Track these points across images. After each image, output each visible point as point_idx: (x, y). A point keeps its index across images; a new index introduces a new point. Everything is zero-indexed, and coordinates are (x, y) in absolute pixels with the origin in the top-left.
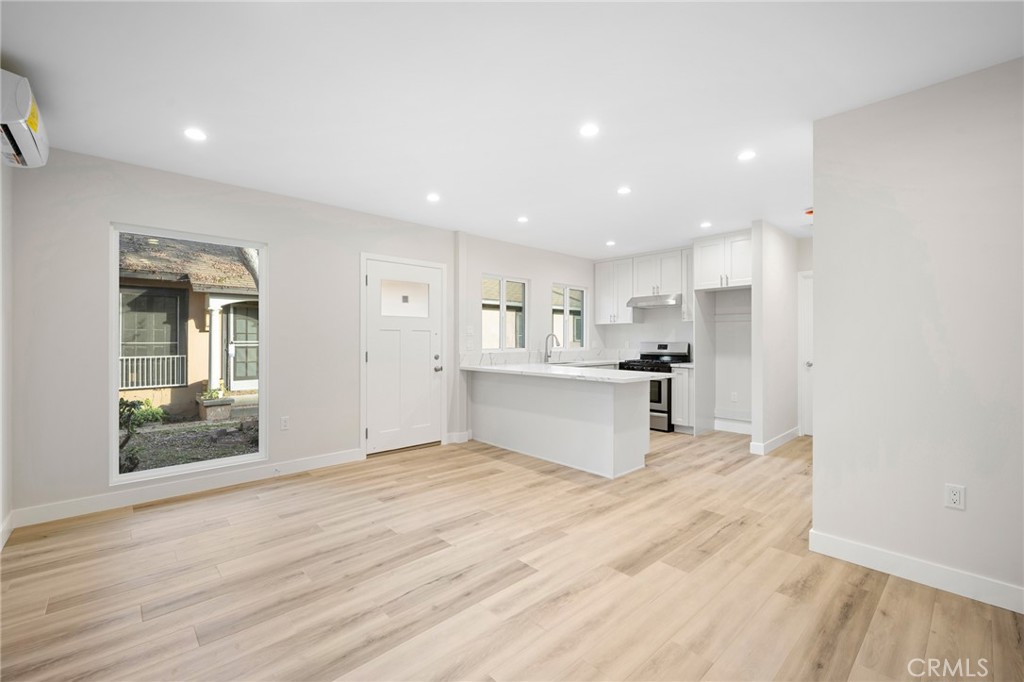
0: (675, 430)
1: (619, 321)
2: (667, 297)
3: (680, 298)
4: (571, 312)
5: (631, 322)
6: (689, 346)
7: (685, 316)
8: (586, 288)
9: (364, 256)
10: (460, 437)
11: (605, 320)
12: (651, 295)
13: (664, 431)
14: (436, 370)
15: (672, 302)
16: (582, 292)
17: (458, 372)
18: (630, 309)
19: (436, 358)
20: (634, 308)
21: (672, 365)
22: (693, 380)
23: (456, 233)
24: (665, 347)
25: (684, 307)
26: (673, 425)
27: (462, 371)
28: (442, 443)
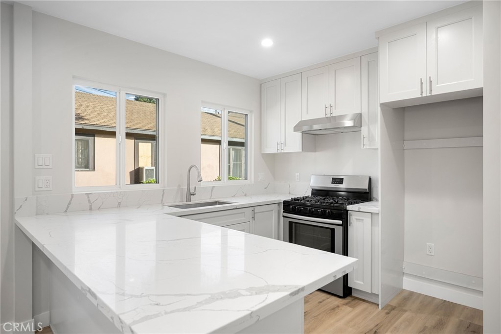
0: (354, 294)
1: (286, 150)
2: (342, 117)
3: (358, 119)
4: (231, 143)
5: (301, 151)
6: (370, 179)
7: (366, 141)
8: (251, 112)
11: (271, 149)
12: (323, 116)
13: (339, 297)
15: (348, 123)
16: (247, 115)
18: (299, 134)
20: (303, 133)
21: (349, 207)
22: (378, 230)
24: (340, 181)
25: (364, 130)
26: (351, 288)
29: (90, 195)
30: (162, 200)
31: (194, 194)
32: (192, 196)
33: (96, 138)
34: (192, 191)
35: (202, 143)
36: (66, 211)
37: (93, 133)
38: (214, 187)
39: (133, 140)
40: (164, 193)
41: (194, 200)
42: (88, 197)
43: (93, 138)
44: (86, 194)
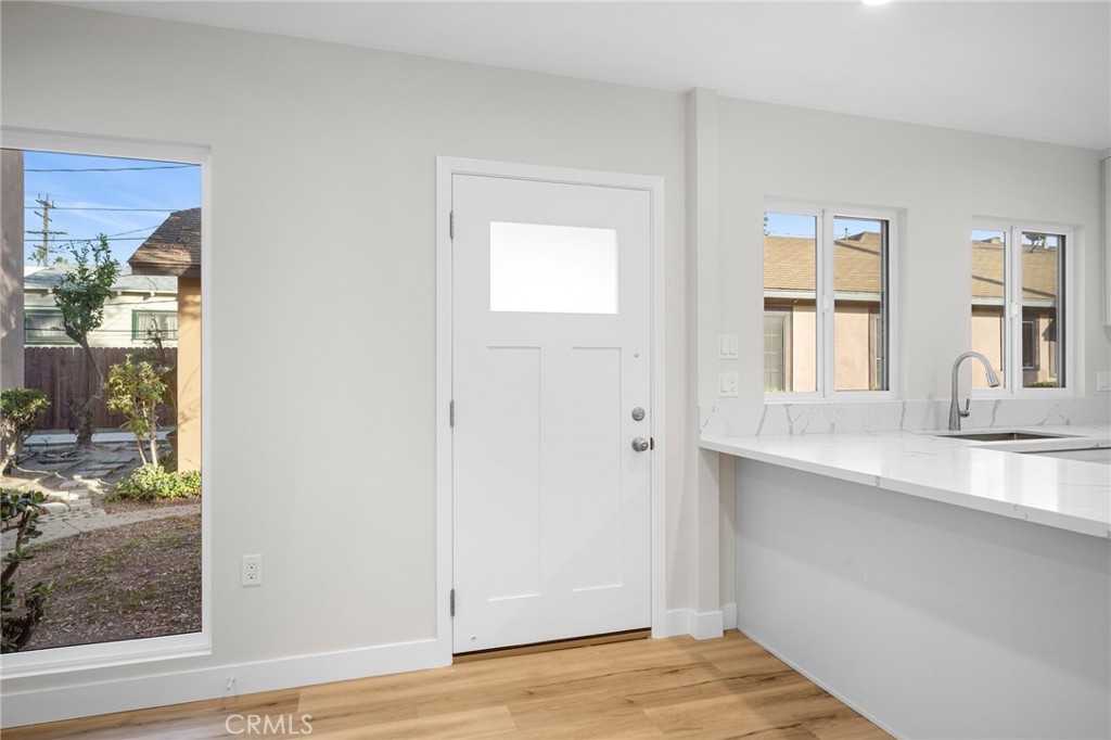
9: (444, 165)
10: (701, 621)
14: (637, 447)
17: (696, 454)
19: (638, 416)
23: (689, 96)
27: (707, 453)
28: (656, 635)
29: (790, 408)
30: (901, 424)
31: (966, 415)
32: (962, 419)
33: (794, 313)
34: (962, 408)
35: (973, 315)
36: (758, 434)
37: (788, 305)
38: (998, 402)
39: (867, 315)
40: (904, 410)
41: (967, 426)
42: (788, 411)
43: (789, 313)
44: (785, 405)
